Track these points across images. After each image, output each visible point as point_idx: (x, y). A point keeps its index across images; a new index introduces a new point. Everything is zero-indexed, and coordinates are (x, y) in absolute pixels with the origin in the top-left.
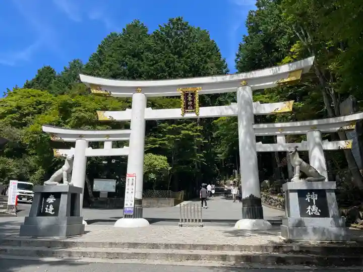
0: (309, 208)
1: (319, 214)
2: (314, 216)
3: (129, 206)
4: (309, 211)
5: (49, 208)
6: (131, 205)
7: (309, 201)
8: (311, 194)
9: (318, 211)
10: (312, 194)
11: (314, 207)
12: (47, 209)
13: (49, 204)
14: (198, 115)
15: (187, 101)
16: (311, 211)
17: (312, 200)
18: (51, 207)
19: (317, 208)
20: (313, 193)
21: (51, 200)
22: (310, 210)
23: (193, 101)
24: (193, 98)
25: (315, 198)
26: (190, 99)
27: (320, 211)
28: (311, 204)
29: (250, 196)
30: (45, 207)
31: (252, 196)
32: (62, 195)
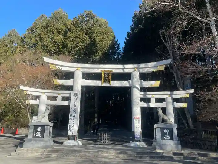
1: (169, 139)
2: (167, 139)
4: (165, 137)
12: (37, 134)
13: (38, 132)
14: (110, 85)
15: (105, 77)
17: (166, 133)
19: (168, 136)
20: (167, 129)
21: (39, 129)
24: (109, 75)
25: (168, 131)
26: (107, 76)
30: (35, 134)
32: (46, 127)
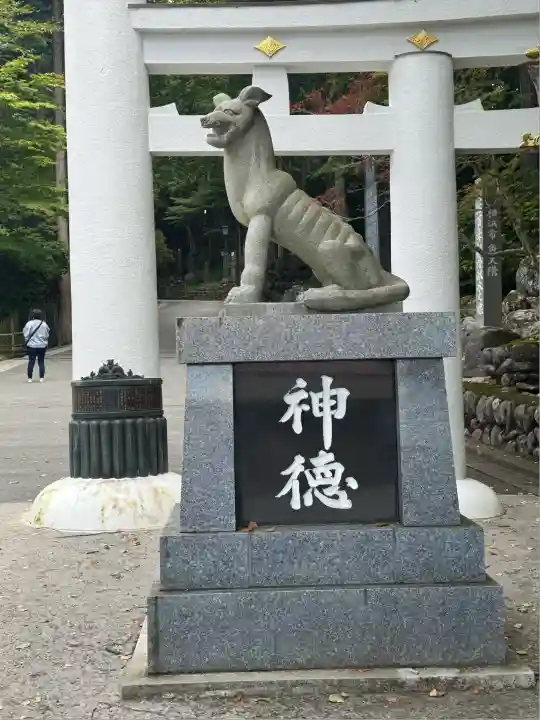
0: (297, 466)
1: (344, 503)
2: (317, 514)
4: (293, 485)
7: (298, 428)
8: (315, 386)
9: (343, 485)
10: (320, 389)
11: (324, 460)
16: (304, 486)
17: (312, 422)
19: (340, 469)
20: (327, 381)
22: (302, 478)
27: (353, 483)
28: (310, 443)
29: (102, 371)
31: (111, 370)
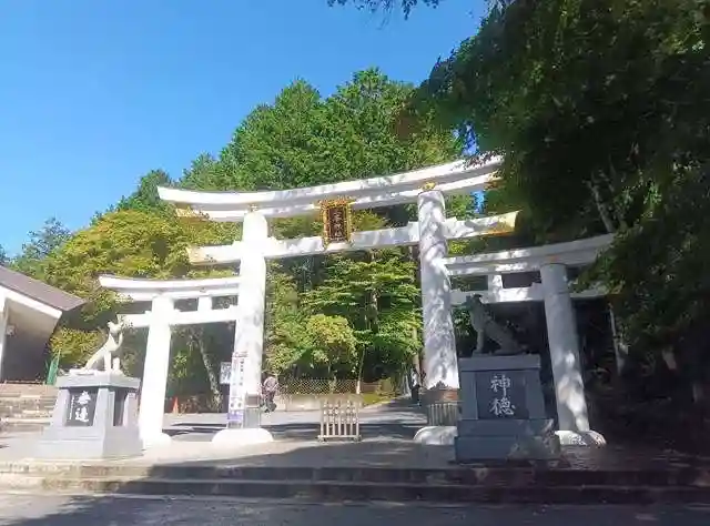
0: (496, 401)
1: (511, 413)
2: (503, 416)
3: (236, 407)
4: (495, 407)
5: (80, 412)
6: (240, 405)
7: (496, 390)
8: (500, 377)
9: (511, 407)
10: (502, 379)
11: (504, 400)
12: (77, 414)
13: (81, 407)
15: (333, 224)
16: (499, 408)
17: (500, 388)
18: (84, 409)
19: (509, 402)
20: (504, 376)
21: (85, 398)
22: (498, 405)
23: (341, 222)
24: (343, 215)
26: (337, 218)
28: (499, 395)
29: (437, 385)
30: (75, 410)
31: (440, 385)
32: (100, 390)
